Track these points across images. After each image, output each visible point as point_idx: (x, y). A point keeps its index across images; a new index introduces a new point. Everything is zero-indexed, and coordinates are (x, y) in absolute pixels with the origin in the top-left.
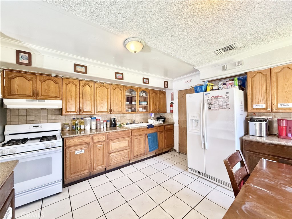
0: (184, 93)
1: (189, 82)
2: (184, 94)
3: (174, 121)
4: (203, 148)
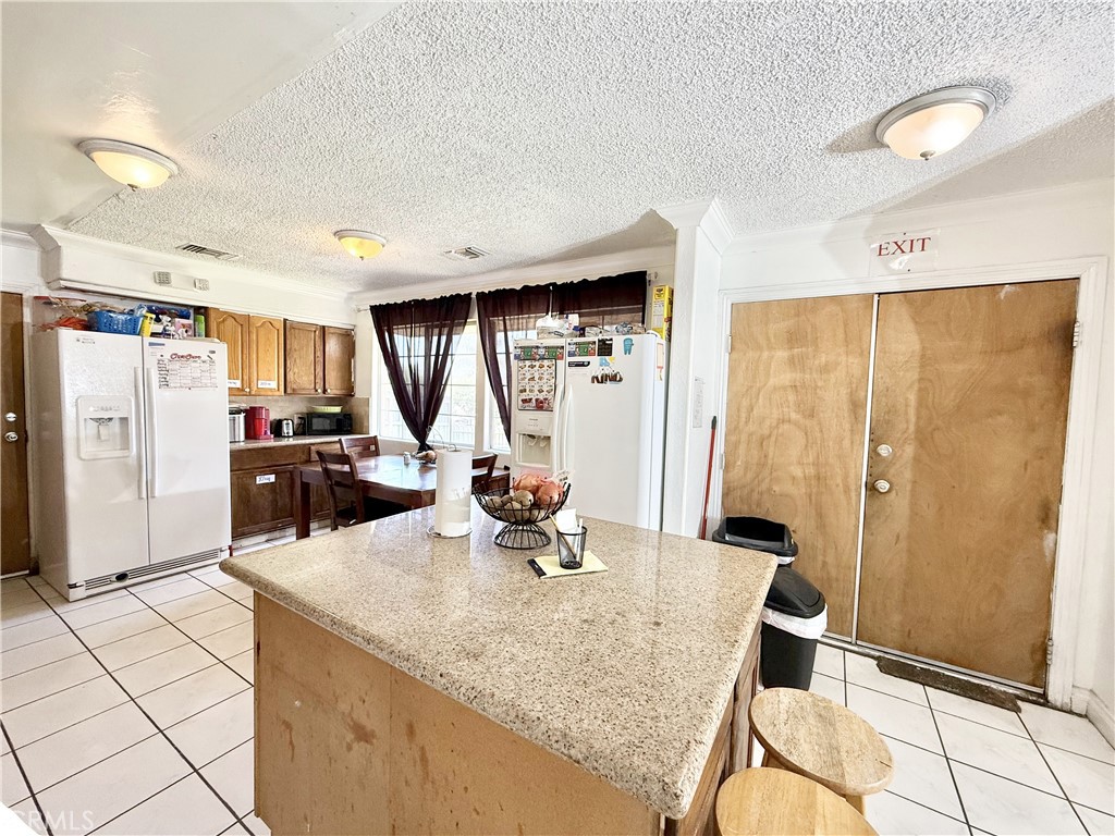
4: (144, 496)
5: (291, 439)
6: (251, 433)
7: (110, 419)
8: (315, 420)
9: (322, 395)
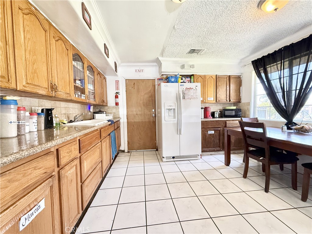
0: (134, 83)
1: (140, 71)
2: (134, 85)
3: (120, 116)
4: (179, 134)
5: (218, 119)
6: (206, 116)
7: (171, 109)
8: (226, 112)
9: (229, 102)
